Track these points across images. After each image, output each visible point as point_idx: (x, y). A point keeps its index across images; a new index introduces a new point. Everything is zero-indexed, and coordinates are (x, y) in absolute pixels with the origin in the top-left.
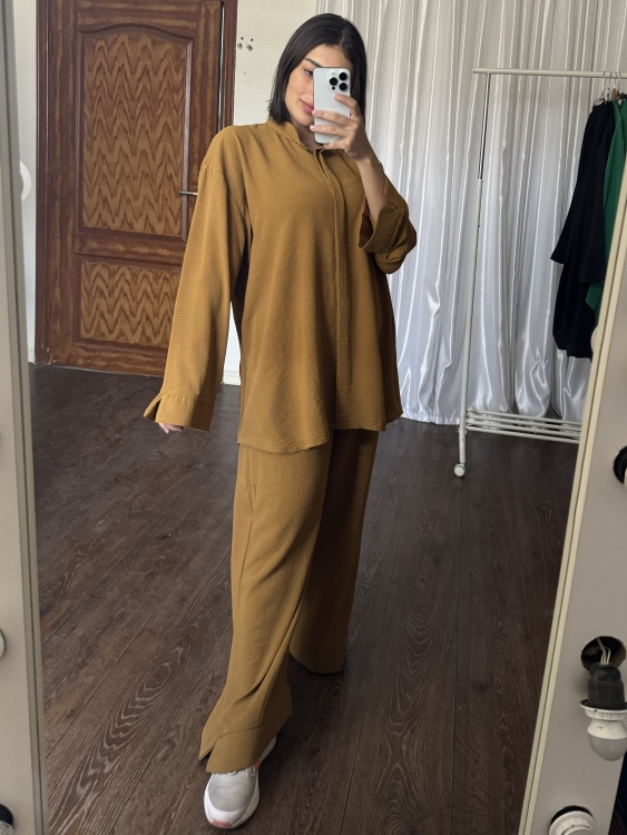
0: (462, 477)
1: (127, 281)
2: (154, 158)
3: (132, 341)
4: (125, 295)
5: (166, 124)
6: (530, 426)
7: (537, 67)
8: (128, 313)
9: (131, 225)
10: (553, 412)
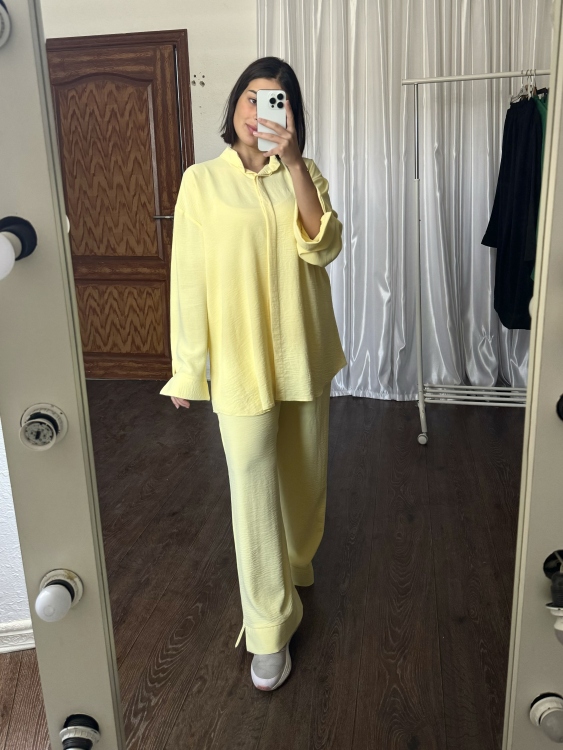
0: (425, 445)
1: (115, 299)
2: (128, 189)
3: (124, 351)
4: (115, 311)
5: (136, 158)
6: (482, 396)
7: (459, 73)
8: (119, 327)
9: (114, 250)
10: (502, 381)
